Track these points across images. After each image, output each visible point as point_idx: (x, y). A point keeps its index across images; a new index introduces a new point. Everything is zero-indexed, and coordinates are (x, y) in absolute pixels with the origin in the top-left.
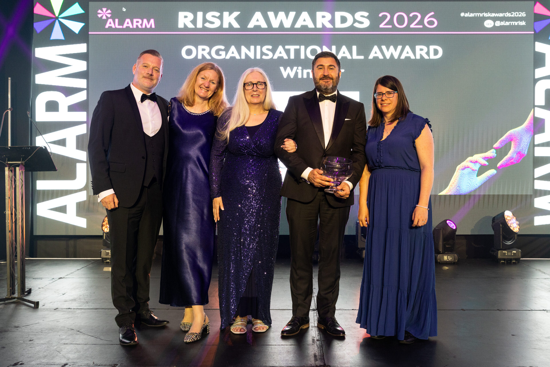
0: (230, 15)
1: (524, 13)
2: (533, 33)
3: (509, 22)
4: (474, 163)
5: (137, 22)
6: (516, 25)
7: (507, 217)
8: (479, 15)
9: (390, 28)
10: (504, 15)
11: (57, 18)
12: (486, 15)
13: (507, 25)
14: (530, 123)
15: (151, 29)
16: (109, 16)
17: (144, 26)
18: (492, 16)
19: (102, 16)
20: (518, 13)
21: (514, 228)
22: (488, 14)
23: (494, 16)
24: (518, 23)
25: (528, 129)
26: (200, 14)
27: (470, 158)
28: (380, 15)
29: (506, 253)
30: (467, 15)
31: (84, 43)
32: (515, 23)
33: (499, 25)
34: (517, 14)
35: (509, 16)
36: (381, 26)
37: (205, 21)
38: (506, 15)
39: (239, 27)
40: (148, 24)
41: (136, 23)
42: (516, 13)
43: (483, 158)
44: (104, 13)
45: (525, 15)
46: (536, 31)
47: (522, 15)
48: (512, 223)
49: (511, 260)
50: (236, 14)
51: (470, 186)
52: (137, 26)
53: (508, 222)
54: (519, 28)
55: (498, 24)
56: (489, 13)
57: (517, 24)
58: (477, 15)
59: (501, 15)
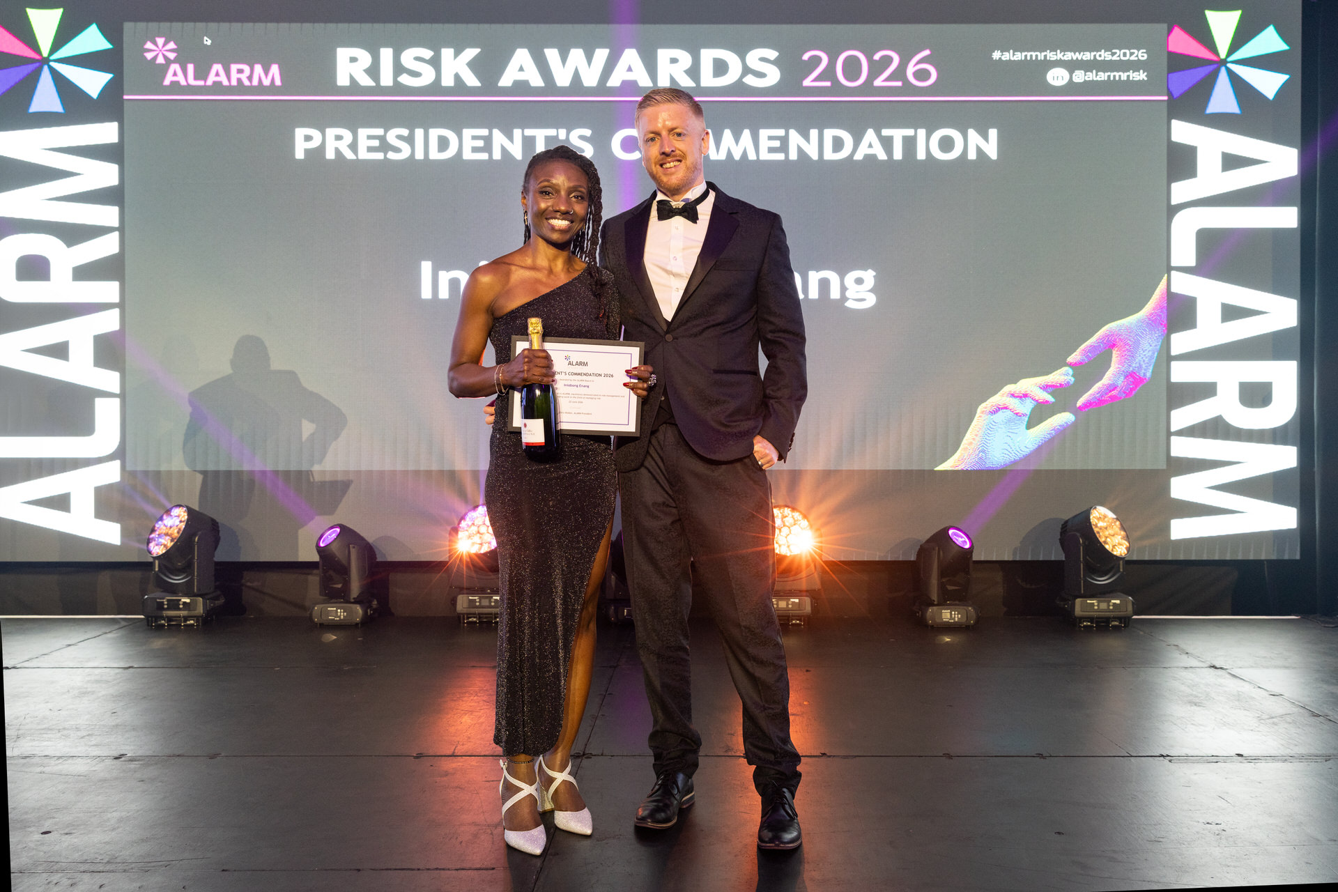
0: (457, 54)
1: (1142, 53)
2: (1166, 98)
3: (1107, 74)
4: (1021, 397)
5: (240, 71)
6: (1122, 79)
7: (1096, 520)
8: (1037, 56)
9: (827, 87)
10: (1095, 56)
11: (46, 61)
12: (1051, 56)
13: (1103, 79)
14: (1159, 306)
15: (272, 89)
16: (172, 56)
17: (255, 82)
18: (1065, 58)
19: (156, 57)
20: (1127, 51)
21: (1114, 546)
22: (1056, 55)
23: (1070, 58)
24: (1128, 76)
25: (1152, 321)
26: (386, 54)
27: (1010, 388)
28: (806, 57)
29: (1096, 604)
30: (1007, 56)
31: (111, 120)
32: (1120, 76)
33: (1082, 81)
34: (1125, 55)
35: (1106, 59)
36: (807, 82)
37: (399, 69)
38: (1100, 56)
39: (479, 84)
40: (266, 74)
41: (238, 73)
42: (1123, 51)
43: (1041, 388)
44: (159, 49)
45: (1146, 56)
46: (1174, 93)
47: (1137, 56)
48: (1109, 534)
49: (1107, 620)
50: (471, 53)
51: (1010, 450)
52: (239, 80)
53: (1098, 533)
54: (1130, 87)
55: (1079, 76)
56: (1059, 51)
57: (1125, 79)
58: (1031, 56)
59: (1087, 56)
